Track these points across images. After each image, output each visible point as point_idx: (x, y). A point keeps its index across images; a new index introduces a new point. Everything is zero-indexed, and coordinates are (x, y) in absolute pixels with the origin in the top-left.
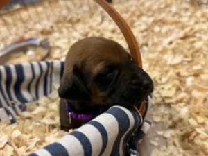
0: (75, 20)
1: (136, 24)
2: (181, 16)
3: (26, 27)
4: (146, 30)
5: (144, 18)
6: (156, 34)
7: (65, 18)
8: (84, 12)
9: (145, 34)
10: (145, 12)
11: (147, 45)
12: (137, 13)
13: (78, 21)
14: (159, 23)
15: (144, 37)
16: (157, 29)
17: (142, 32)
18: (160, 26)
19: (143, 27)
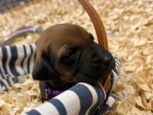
0: (63, 12)
1: (110, 14)
2: (145, 8)
3: (27, 18)
4: (118, 19)
5: (116, 10)
6: (125, 22)
7: (56, 11)
8: (71, 6)
9: (117, 22)
10: (117, 5)
11: (118, 30)
12: (111, 6)
13: (66, 13)
14: (128, 14)
15: (116, 24)
16: (126, 18)
17: (114, 20)
18: (128, 15)
19: (115, 17)
